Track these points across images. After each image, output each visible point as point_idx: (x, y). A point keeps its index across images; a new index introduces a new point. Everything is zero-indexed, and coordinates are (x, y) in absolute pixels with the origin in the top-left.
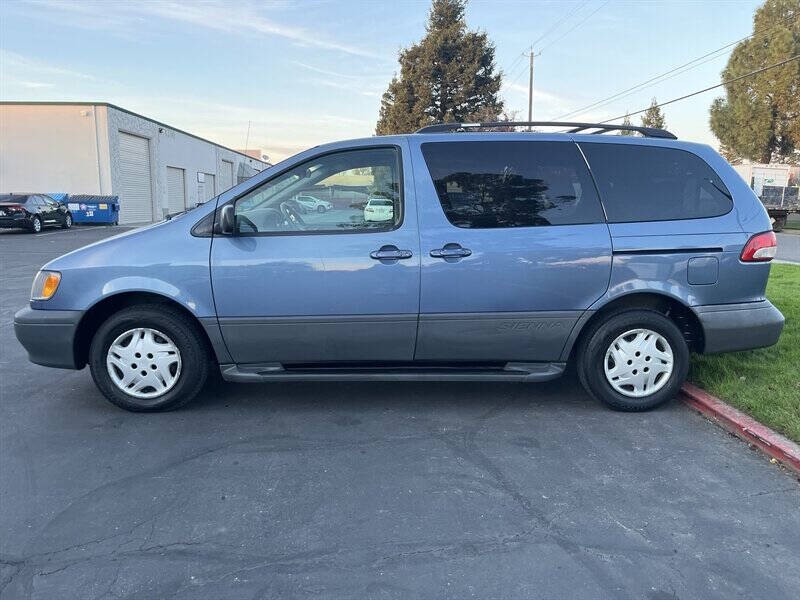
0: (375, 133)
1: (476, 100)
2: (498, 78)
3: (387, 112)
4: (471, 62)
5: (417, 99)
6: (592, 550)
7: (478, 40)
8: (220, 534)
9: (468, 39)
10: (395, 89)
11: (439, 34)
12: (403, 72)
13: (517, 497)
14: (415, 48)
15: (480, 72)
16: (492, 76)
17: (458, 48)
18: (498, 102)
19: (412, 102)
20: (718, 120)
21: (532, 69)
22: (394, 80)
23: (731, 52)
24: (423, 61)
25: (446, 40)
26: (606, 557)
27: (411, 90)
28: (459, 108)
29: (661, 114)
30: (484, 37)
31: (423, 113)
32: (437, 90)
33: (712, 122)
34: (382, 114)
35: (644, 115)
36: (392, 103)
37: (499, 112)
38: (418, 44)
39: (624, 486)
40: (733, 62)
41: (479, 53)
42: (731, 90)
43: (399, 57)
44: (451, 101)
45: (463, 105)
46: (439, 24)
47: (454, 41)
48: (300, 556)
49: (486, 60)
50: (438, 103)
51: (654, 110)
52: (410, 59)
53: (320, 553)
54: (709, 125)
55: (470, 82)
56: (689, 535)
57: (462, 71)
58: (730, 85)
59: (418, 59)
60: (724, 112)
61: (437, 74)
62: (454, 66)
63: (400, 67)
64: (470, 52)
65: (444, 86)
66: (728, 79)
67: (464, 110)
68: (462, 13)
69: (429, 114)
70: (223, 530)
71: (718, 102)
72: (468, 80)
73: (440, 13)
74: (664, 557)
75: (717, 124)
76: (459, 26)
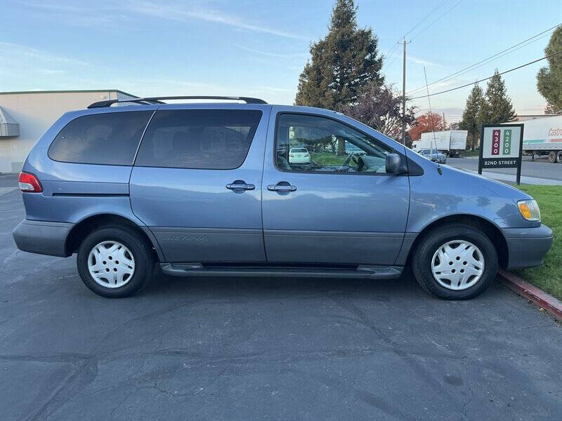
0: (295, 102)
1: (365, 77)
2: (380, 60)
3: (303, 87)
4: (360, 50)
5: (323, 78)
6: (414, 355)
7: (365, 35)
8: (198, 345)
9: (358, 34)
10: (308, 71)
11: (338, 32)
12: (313, 59)
13: (374, 328)
14: (321, 42)
15: (367, 57)
16: (376, 59)
17: (351, 41)
18: (380, 77)
19: (320, 80)
20: (544, 84)
21: (405, 53)
22: (308, 65)
23: (552, 34)
24: (326, 51)
25: (343, 36)
26: (422, 359)
27: (319, 72)
28: (353, 83)
29: (502, 80)
30: (370, 32)
31: (328, 87)
32: (337, 71)
33: (539, 85)
34: (299, 89)
35: (489, 81)
36: (307, 81)
37: (381, 85)
38: (323, 40)
39: (441, 323)
40: (553, 41)
41: (366, 43)
42: (552, 62)
43: (310, 49)
44: (347, 78)
45: (356, 81)
46: (337, 25)
47: (349, 36)
48: (244, 356)
49: (371, 48)
50: (338, 80)
51: (497, 78)
52: (318, 50)
53: (255, 354)
54: (537, 87)
55: (360, 64)
56: (476, 349)
57: (354, 56)
58: (551, 58)
59: (323, 50)
60: (547, 77)
61: (337, 60)
62: (349, 53)
63: (311, 56)
64: (360, 43)
65: (342, 68)
66: (550, 53)
67: (356, 84)
68: (354, 16)
69: (332, 87)
70: (200, 342)
71: (543, 71)
72: (358, 63)
73: (338, 17)
74: (458, 360)
75: (543, 86)
76: (351, 26)
